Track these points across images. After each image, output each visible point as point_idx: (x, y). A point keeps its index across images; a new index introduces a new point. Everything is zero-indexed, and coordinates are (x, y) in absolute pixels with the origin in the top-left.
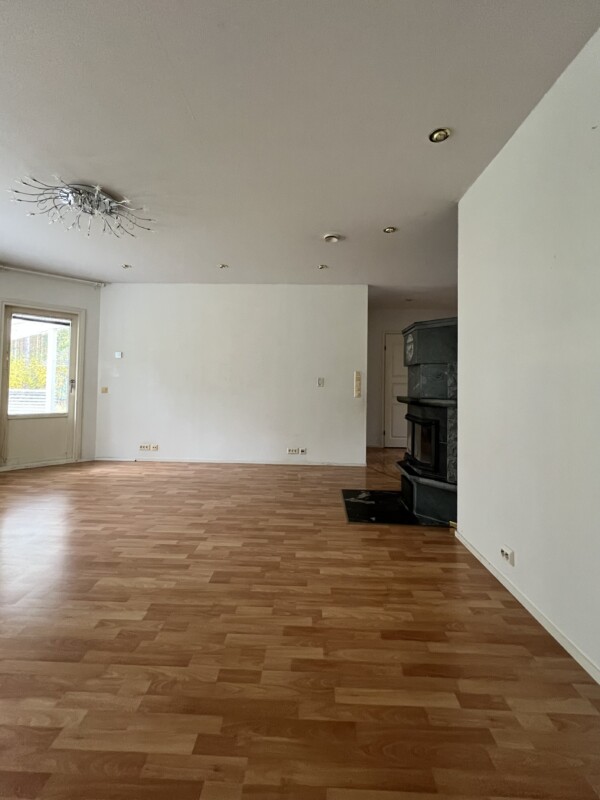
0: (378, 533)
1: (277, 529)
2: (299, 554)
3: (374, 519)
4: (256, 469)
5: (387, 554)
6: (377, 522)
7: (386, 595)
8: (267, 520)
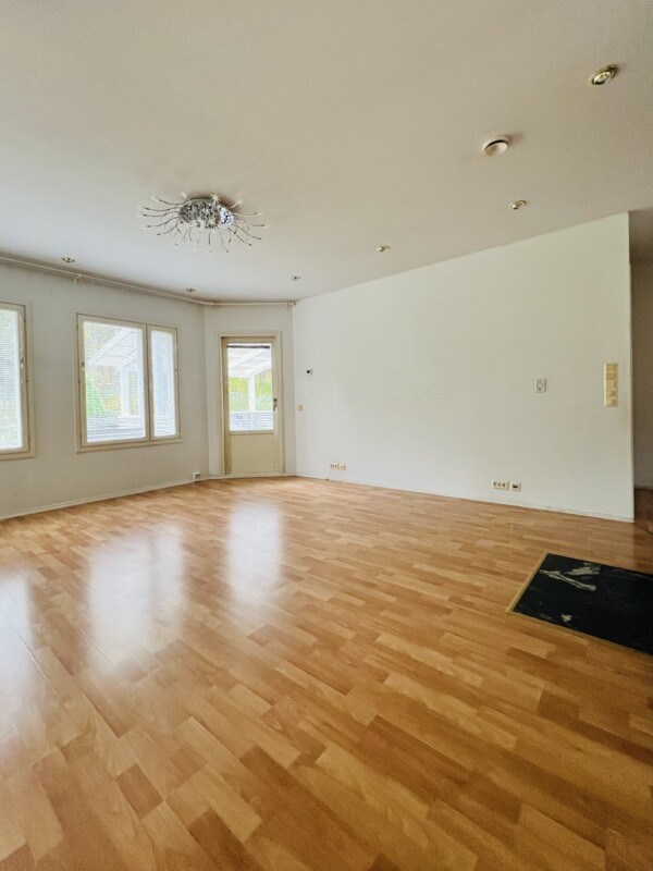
0: (552, 647)
1: (391, 590)
2: (384, 638)
3: (567, 618)
4: (442, 504)
5: (538, 695)
6: (572, 625)
7: (461, 783)
8: (391, 575)
